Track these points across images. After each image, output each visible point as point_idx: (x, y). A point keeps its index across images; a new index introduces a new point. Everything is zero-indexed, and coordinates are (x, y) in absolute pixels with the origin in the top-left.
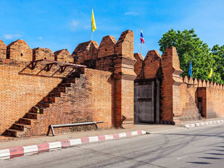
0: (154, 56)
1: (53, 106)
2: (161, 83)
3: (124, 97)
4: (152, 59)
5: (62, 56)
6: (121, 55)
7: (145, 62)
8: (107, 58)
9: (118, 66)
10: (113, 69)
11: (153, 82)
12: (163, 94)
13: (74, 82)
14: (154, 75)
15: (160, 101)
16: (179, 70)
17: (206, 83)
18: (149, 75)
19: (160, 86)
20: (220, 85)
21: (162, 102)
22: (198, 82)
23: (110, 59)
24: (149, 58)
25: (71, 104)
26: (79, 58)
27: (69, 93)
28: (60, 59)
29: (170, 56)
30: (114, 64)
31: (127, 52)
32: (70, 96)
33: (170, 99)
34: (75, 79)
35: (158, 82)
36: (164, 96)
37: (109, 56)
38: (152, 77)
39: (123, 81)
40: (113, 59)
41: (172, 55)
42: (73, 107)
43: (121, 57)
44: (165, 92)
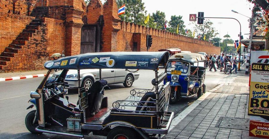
0: (97, 4)
1: (24, 47)
2: (101, 29)
3: (73, 41)
4: (94, 7)
5: (19, 3)
6: (72, 7)
7: (88, 9)
8: (59, 8)
9: (69, 15)
10: (64, 17)
11: (95, 28)
12: (103, 39)
13: (37, 29)
14: (96, 21)
15: (101, 45)
16: (117, 18)
17: (143, 28)
18: (91, 21)
19: (101, 31)
20: (156, 31)
21: (102, 46)
22: (135, 27)
23: (62, 9)
24: (92, 5)
25: (35, 46)
26: (32, 5)
27: (35, 37)
28: (18, 6)
29: (111, 6)
30: (66, 14)
31: (77, 4)
32: (35, 40)
33: (109, 43)
34: (38, 26)
35: (99, 28)
36: (104, 40)
37: (62, 6)
38: (93, 23)
39: (73, 29)
40: (66, 10)
41: (112, 5)
42: (37, 49)
43: (73, 8)
44: (105, 37)
